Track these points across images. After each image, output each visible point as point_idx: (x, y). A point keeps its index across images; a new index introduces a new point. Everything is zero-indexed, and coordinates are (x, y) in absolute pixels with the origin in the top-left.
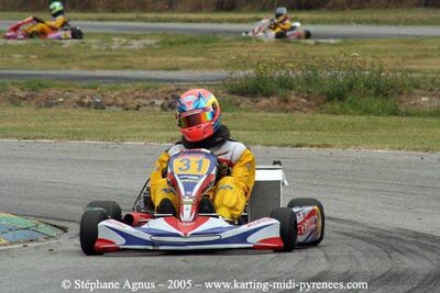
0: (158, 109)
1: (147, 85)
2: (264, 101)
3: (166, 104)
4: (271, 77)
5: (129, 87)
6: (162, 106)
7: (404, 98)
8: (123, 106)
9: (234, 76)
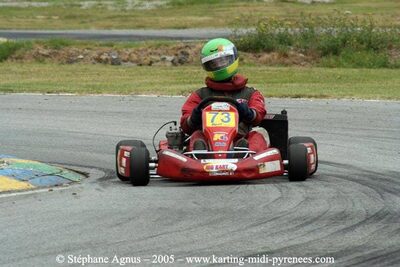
0: (169, 64)
1: (158, 42)
2: (266, 56)
3: (177, 60)
4: (271, 35)
5: (143, 45)
6: (172, 61)
7: (393, 52)
8: (136, 62)
9: (238, 34)
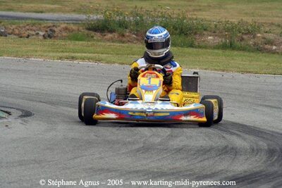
0: (41, 38)
2: (109, 36)
3: (47, 35)
4: (114, 20)
6: (44, 36)
7: (197, 37)
8: (18, 35)
9: (90, 19)
